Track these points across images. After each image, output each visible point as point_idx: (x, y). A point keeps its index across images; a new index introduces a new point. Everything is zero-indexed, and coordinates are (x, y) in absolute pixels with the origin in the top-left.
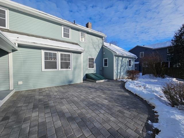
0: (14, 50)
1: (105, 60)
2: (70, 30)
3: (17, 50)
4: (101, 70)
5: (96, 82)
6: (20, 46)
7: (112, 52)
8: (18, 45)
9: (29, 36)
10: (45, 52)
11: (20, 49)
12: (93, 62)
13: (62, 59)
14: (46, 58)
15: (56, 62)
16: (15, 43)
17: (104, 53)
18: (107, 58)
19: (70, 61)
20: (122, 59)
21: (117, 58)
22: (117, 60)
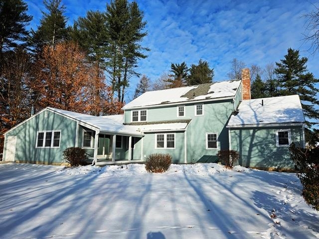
3: (144, 136)
6: (145, 133)
10: (158, 135)
12: (215, 139)
13: (168, 139)
14: (158, 139)
15: (164, 142)
19: (174, 140)
20: (253, 131)
21: (238, 132)
22: (237, 134)
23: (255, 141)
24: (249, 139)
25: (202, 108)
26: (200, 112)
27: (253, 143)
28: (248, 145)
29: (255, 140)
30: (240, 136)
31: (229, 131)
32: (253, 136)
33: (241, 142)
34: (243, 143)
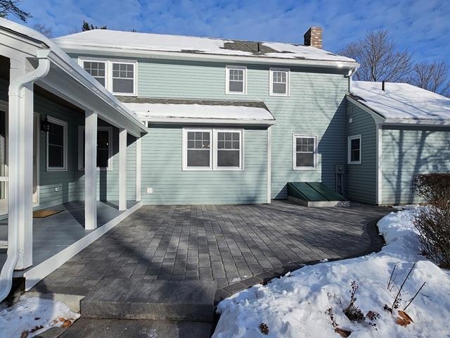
0: (143, 134)
1: (352, 141)
2: (246, 72)
3: (147, 133)
4: (340, 175)
5: (306, 206)
6: (151, 125)
7: (374, 115)
8: (149, 124)
9: (164, 103)
10: (189, 133)
11: (151, 131)
12: (312, 149)
13: (220, 145)
14: (190, 145)
15: (209, 151)
16: (145, 122)
17: (351, 120)
18: (359, 137)
19: (238, 148)
20: (423, 134)
21: (396, 133)
22: (394, 139)
23: (425, 154)
24: (415, 150)
25: (284, 80)
26: (279, 89)
27: (422, 158)
28: (414, 162)
29: (424, 151)
30: (400, 144)
31: (380, 131)
32: (421, 144)
33: (401, 155)
34: (405, 157)
